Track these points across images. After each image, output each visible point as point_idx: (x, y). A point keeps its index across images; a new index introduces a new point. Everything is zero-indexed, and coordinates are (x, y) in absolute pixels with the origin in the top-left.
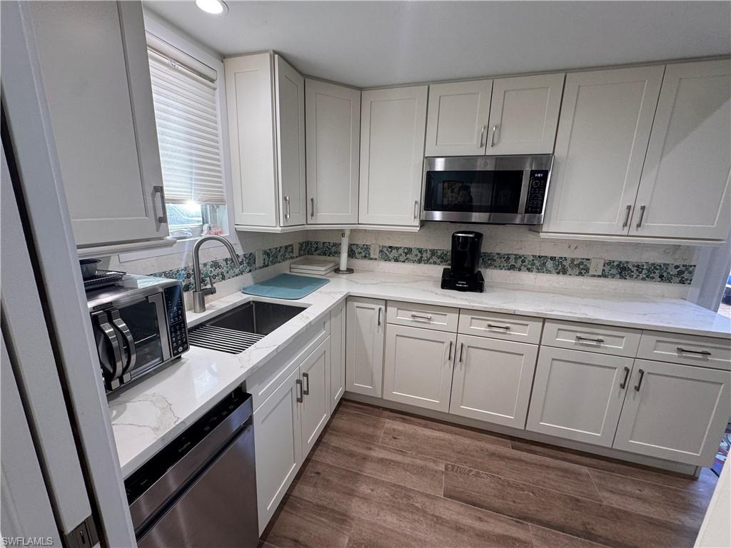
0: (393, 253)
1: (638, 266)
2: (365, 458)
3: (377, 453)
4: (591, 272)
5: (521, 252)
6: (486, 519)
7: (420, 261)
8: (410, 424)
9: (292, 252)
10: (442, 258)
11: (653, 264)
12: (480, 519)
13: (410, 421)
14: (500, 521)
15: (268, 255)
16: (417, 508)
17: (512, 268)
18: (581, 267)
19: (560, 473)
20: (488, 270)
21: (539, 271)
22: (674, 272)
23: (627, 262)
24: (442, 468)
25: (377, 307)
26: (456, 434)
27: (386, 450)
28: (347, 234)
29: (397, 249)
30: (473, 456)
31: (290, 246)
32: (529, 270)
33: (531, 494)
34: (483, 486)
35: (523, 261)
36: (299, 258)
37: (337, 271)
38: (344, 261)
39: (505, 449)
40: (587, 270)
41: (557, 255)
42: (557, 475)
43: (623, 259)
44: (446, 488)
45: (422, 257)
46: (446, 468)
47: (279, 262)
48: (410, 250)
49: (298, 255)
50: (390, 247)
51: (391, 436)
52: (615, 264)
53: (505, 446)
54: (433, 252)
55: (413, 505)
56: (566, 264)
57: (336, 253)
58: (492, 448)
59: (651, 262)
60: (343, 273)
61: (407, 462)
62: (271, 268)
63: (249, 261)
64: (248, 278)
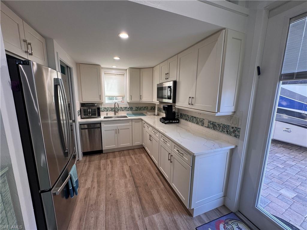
1: (219, 125)
2: (129, 155)
4: (205, 125)
8: (146, 157)
9: (148, 108)
15: (137, 108)
17: (186, 120)
18: (202, 122)
22: (232, 130)
23: (215, 122)
27: (134, 157)
30: (145, 167)
32: (190, 121)
34: (137, 170)
37: (155, 115)
41: (196, 117)
43: (214, 121)
46: (137, 164)
47: (142, 110)
49: (150, 110)
51: (139, 156)
52: (212, 122)
56: (198, 120)
59: (223, 124)
62: (138, 111)
63: (131, 109)
64: (130, 112)
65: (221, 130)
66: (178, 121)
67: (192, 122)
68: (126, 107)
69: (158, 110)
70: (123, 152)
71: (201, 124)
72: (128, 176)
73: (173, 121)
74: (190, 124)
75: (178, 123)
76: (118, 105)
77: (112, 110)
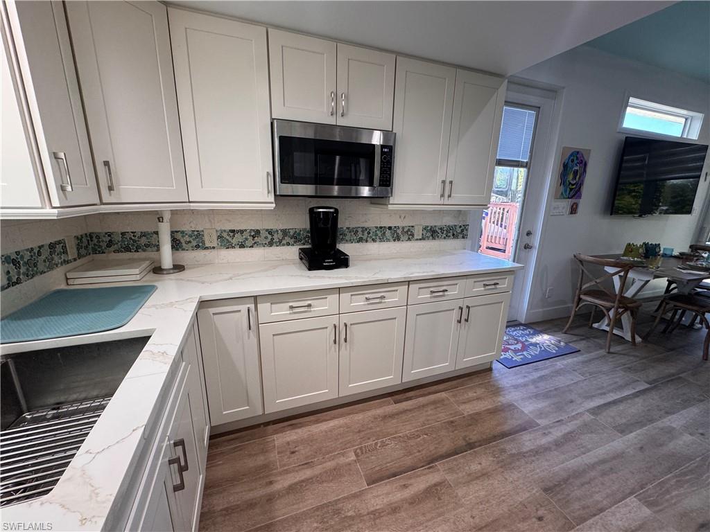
0: (234, 238)
1: (441, 229)
2: (270, 499)
3: (282, 483)
4: (416, 237)
5: (366, 225)
6: (409, 482)
7: (271, 244)
8: (301, 427)
10: (296, 238)
11: (449, 226)
12: (405, 486)
13: (300, 423)
14: (419, 476)
15: (15, 262)
16: (352, 518)
17: (360, 240)
18: (409, 233)
19: (432, 407)
20: (341, 244)
21: (381, 240)
22: (459, 230)
23: (435, 226)
24: (353, 457)
25: (244, 308)
26: (349, 414)
27: (290, 472)
28: (167, 217)
29: (242, 232)
30: (371, 428)
31: (59, 242)
32: (374, 240)
33: (425, 436)
34: (392, 453)
35: (369, 233)
36: (79, 262)
38: (167, 256)
39: (391, 408)
40: (413, 235)
41: (393, 225)
42: (432, 409)
43: (433, 224)
44: (365, 475)
45: (273, 239)
46: (357, 455)
47: (42, 272)
48: (258, 232)
49: (76, 256)
50: (233, 231)
51: (288, 453)
52: (429, 228)
53: (389, 404)
54: (285, 232)
55: (346, 517)
56: (399, 231)
57: (147, 246)
58: (379, 411)
59: (448, 224)
60: (168, 272)
61: (319, 472)
67: (383, 239)
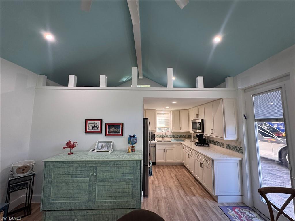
2: (174, 168)
8: (186, 171)
9: (185, 136)
15: (178, 136)
23: (230, 145)
27: (177, 170)
37: (191, 141)
47: (181, 137)
51: (181, 170)
52: (228, 145)
56: (220, 144)
62: (179, 138)
63: (173, 136)
64: (173, 138)
65: (233, 149)
66: (208, 145)
67: (217, 145)
68: (170, 135)
69: (193, 138)
70: (169, 166)
71: (222, 146)
72: (174, 178)
73: (204, 145)
74: (216, 146)
75: (208, 146)
76: (165, 133)
77: (161, 137)
